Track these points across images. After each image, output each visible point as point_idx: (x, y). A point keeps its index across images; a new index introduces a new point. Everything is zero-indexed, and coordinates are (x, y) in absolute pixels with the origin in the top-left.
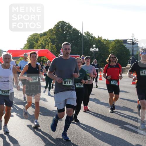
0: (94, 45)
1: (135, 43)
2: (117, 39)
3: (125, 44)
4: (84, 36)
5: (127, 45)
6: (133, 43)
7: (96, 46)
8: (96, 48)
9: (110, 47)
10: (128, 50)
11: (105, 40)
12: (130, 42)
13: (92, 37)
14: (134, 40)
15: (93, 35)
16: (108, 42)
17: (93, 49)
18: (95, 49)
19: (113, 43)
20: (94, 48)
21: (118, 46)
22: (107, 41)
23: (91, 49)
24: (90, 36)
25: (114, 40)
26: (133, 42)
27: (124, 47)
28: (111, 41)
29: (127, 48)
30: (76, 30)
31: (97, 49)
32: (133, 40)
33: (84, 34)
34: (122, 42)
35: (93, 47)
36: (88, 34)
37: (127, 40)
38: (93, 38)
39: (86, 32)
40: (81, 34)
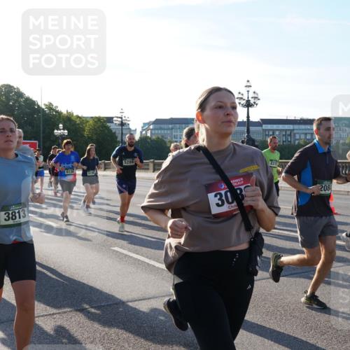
0: (61, 126)
1: (125, 124)
2: (97, 116)
3: (109, 124)
4: (43, 109)
5: (112, 126)
6: (122, 124)
7: (63, 126)
8: (64, 129)
9: (86, 128)
10: (115, 133)
11: (78, 117)
12: (117, 122)
13: (57, 112)
14: (124, 119)
15: (59, 109)
16: (83, 120)
17: (59, 132)
18: (62, 131)
19: (91, 122)
20: (60, 130)
21: (98, 127)
22: (80, 118)
23: (56, 131)
24: (54, 110)
25: (92, 117)
26: (122, 122)
27: (108, 128)
28: (88, 119)
29: (114, 131)
30: (31, 100)
31: (66, 131)
32: (121, 118)
33: (43, 107)
34: (105, 121)
35: (58, 129)
36: (50, 107)
37: (112, 118)
38: (59, 113)
39: (47, 104)
40: (38, 106)
